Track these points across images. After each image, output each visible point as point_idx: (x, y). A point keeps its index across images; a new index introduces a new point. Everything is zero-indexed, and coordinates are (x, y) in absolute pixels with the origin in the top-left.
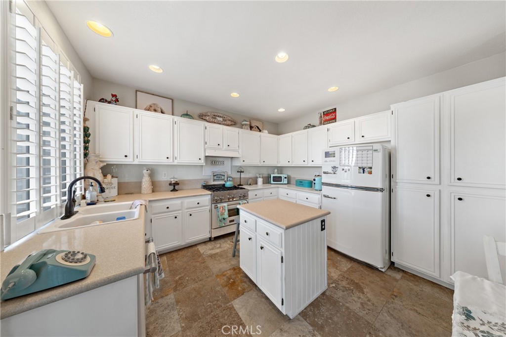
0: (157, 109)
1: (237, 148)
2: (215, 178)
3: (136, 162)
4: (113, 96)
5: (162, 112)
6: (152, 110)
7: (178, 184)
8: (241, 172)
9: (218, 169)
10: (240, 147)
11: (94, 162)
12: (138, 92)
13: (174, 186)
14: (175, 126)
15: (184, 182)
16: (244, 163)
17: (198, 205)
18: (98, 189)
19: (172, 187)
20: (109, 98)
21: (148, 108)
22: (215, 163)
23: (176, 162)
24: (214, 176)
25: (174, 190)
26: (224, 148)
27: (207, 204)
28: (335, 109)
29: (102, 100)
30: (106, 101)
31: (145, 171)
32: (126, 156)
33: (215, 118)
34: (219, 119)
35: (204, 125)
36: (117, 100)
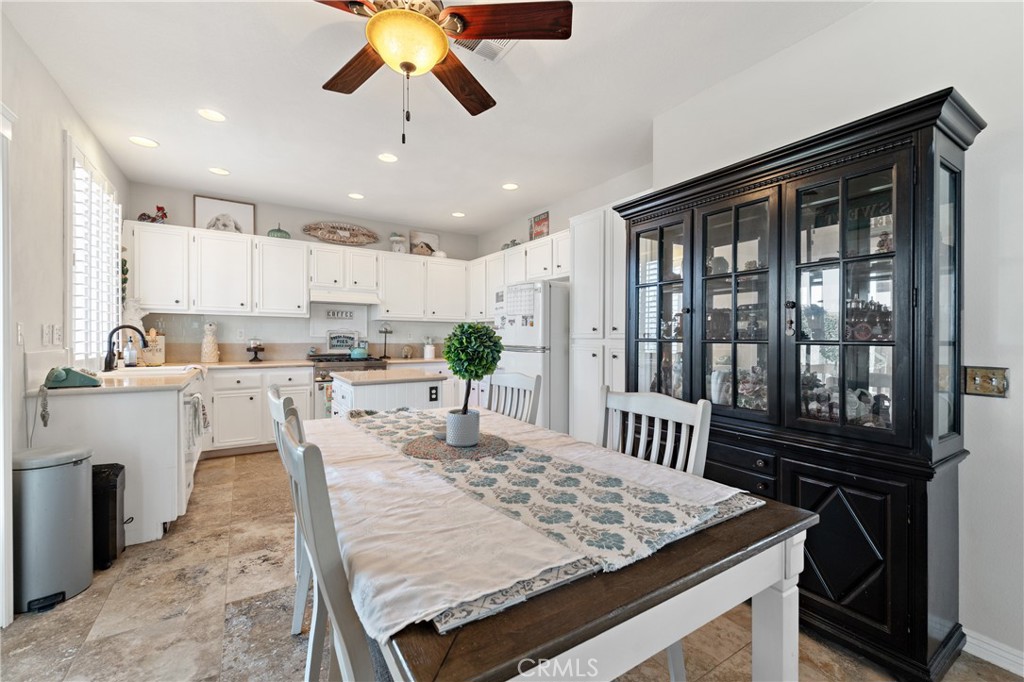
0: (227, 223)
1: (375, 287)
2: (335, 342)
3: (192, 311)
4: (160, 209)
5: (237, 229)
6: (220, 226)
7: (262, 350)
8: (386, 332)
9: (341, 327)
10: (380, 284)
11: (133, 310)
12: (197, 198)
13: (256, 353)
14: (256, 251)
15: (273, 348)
16: (387, 315)
17: (290, 383)
18: (141, 343)
19: (252, 355)
20: (153, 213)
21: (212, 223)
22: (334, 314)
23: (256, 313)
24: (332, 338)
25: (256, 359)
26: (348, 286)
27: (307, 381)
28: (547, 213)
29: (144, 217)
30: (149, 217)
31: (207, 326)
32: (177, 302)
33: (335, 233)
34: (342, 233)
35: (308, 247)
36: (164, 216)
